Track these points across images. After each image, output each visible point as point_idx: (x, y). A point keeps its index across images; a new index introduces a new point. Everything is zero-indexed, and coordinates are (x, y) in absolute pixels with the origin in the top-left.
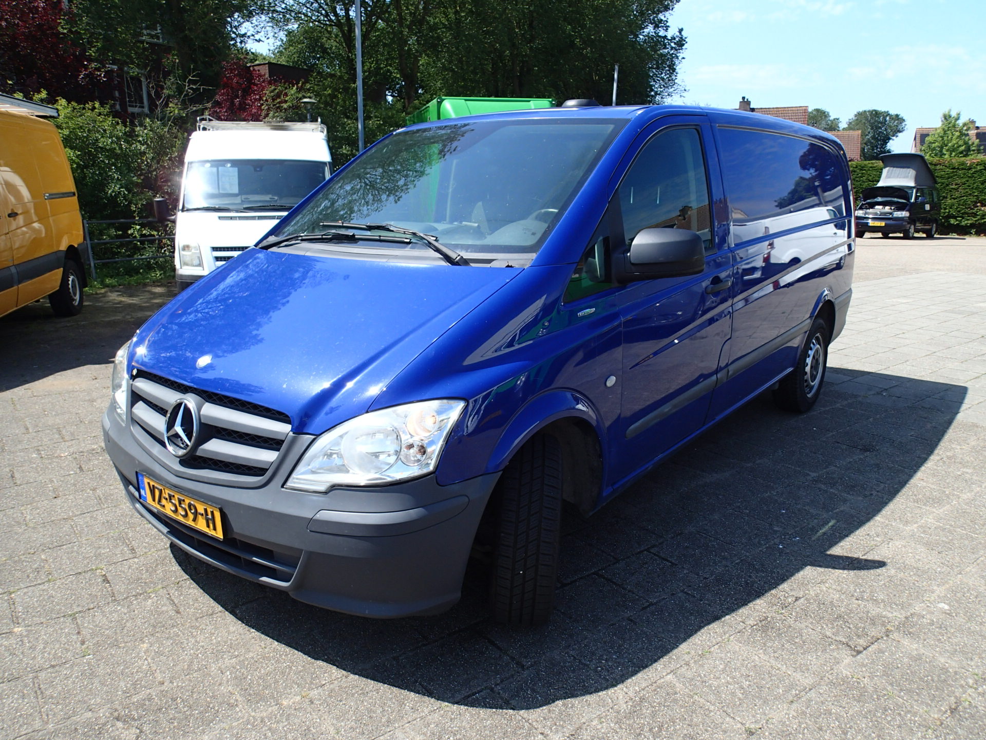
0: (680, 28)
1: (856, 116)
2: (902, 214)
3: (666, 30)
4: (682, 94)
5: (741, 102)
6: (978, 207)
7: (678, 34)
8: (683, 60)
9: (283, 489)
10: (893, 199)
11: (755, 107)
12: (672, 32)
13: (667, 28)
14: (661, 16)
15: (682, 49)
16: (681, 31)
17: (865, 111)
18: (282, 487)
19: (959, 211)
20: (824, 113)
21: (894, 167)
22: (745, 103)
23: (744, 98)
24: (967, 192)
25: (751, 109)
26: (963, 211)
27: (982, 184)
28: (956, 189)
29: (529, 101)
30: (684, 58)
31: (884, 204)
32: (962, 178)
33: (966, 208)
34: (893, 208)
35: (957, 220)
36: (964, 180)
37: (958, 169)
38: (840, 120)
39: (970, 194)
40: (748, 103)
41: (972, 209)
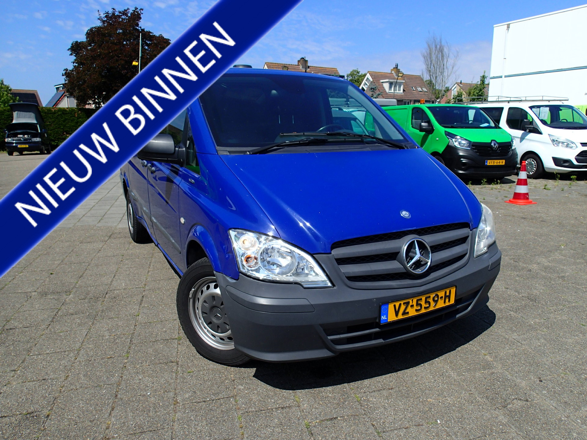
2: (37, 139)
6: (65, 134)
10: (28, 131)
18: (474, 258)
19: (55, 137)
21: (21, 111)
24: (57, 126)
26: (57, 137)
27: (64, 122)
28: (50, 125)
31: (24, 134)
32: (52, 118)
33: (59, 135)
34: (29, 136)
35: (55, 143)
36: (53, 120)
37: (48, 113)
39: (59, 128)
41: (62, 136)
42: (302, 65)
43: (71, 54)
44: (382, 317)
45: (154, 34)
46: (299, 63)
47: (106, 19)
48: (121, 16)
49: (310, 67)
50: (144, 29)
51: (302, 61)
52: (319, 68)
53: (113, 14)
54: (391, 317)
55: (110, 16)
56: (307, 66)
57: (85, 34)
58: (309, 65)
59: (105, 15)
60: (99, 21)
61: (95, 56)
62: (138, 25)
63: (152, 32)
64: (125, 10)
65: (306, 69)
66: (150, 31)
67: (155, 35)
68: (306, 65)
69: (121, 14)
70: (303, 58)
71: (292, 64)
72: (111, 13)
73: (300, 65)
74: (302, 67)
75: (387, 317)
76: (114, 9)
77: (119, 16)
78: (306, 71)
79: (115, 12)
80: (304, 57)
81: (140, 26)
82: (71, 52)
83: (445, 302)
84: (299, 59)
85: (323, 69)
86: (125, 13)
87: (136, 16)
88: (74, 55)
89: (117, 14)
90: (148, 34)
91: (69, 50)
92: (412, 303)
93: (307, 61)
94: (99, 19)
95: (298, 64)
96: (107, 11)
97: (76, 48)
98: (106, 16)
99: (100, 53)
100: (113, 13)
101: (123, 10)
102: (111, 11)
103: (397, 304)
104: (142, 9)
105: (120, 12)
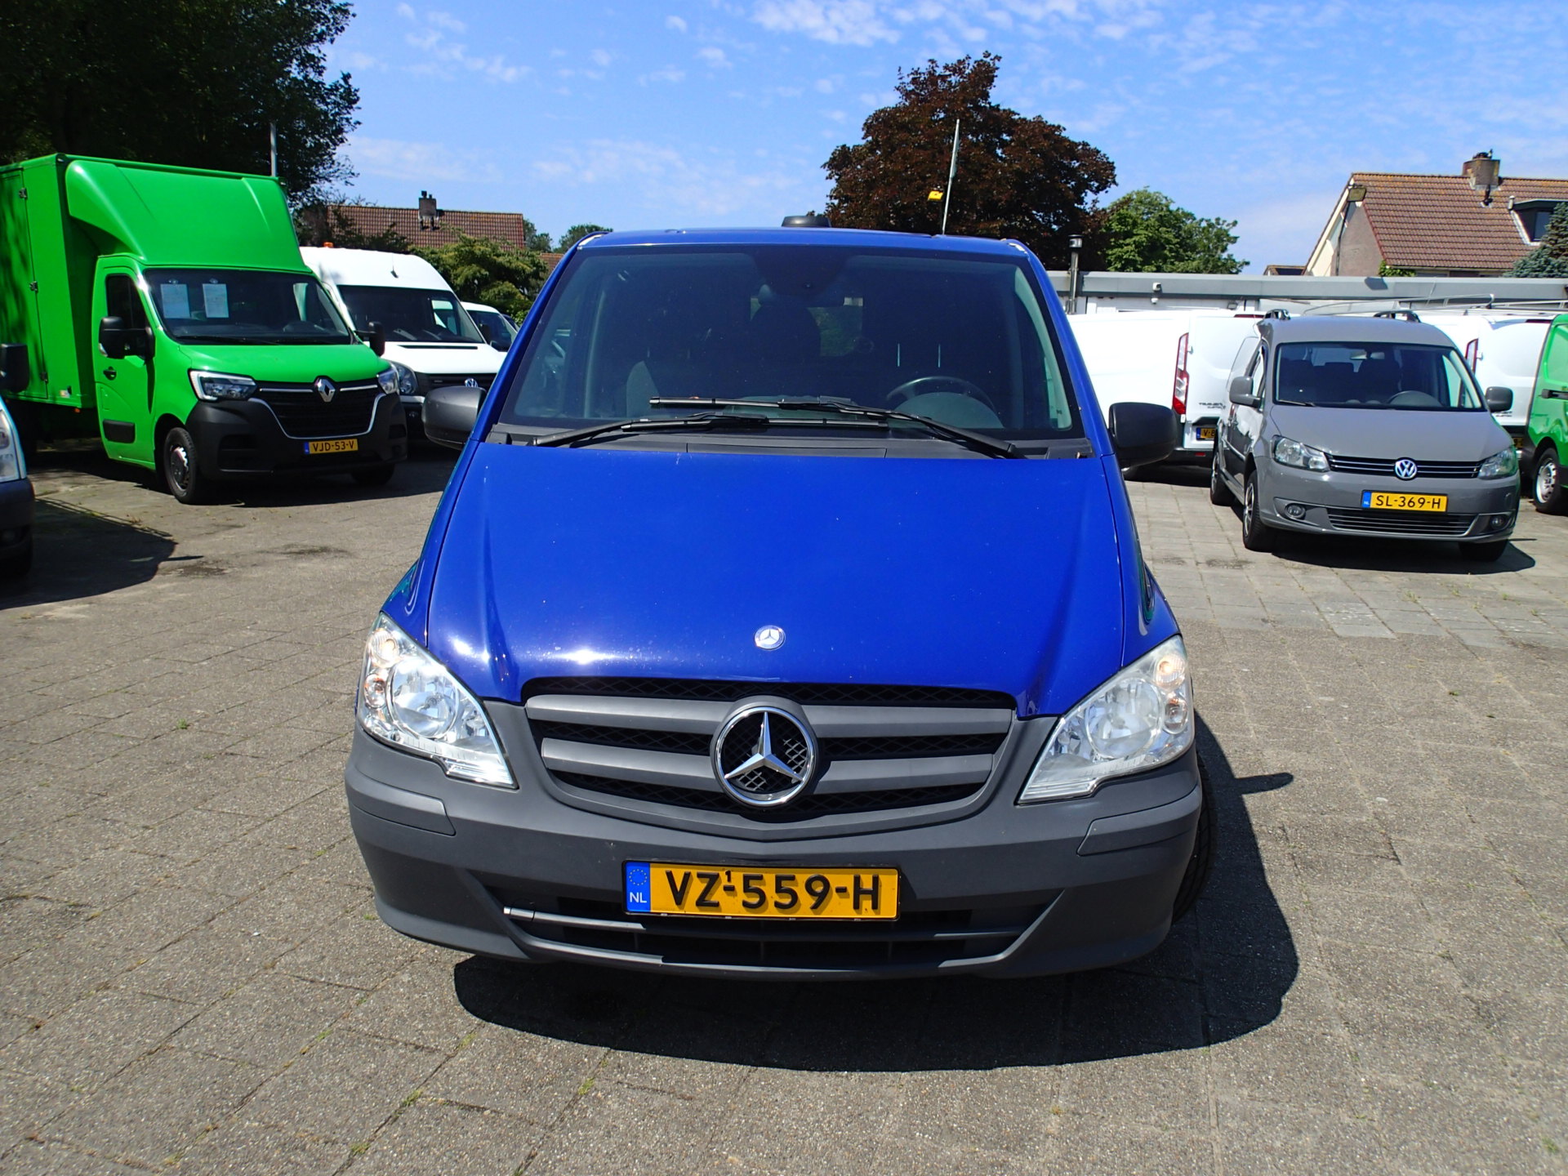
0: (345, 73)
1: (570, 232)
3: (320, 73)
4: (350, 180)
5: (420, 199)
7: (342, 82)
8: (358, 126)
9: (1018, 807)
11: (444, 208)
12: (329, 78)
13: (320, 71)
14: (312, 50)
15: (352, 108)
16: (346, 77)
17: (582, 227)
18: (1016, 803)
20: (527, 224)
22: (427, 201)
23: (424, 193)
25: (438, 211)
29: (240, 178)
30: (359, 123)
38: (551, 236)
40: (433, 201)
42: (1477, 176)
43: (830, 177)
44: (631, 894)
45: (1022, 116)
46: (1469, 171)
47: (912, 87)
48: (950, 75)
49: (1505, 182)
50: (998, 105)
51: (1478, 163)
52: (1539, 183)
53: (931, 74)
54: (662, 902)
55: (922, 79)
56: (1496, 178)
57: (862, 126)
58: (1502, 174)
59: (912, 76)
60: (898, 92)
61: (874, 181)
62: (986, 96)
63: (1016, 111)
64: (960, 62)
65: (1489, 187)
66: (1012, 109)
67: (1025, 119)
68: (1491, 175)
69: (948, 73)
70: (1485, 155)
71: (1443, 174)
72: (925, 71)
73: (1472, 175)
74: (1478, 183)
75: (647, 896)
76: (932, 61)
77: (943, 78)
78: (1488, 193)
79: (936, 69)
80: (1487, 151)
81: (990, 100)
82: (829, 172)
83: (857, 906)
84: (1471, 159)
85: (1552, 184)
86: (957, 68)
87: (984, 75)
88: (837, 177)
89: (940, 71)
90: (1007, 118)
91: (824, 166)
92: (729, 880)
93: (1499, 161)
94: (898, 89)
95: (1465, 172)
96: (916, 69)
97: (841, 161)
98: (914, 81)
99: (885, 172)
100: (930, 72)
101: (955, 62)
102: (924, 67)
103: (679, 874)
104: (998, 58)
105: (946, 67)
